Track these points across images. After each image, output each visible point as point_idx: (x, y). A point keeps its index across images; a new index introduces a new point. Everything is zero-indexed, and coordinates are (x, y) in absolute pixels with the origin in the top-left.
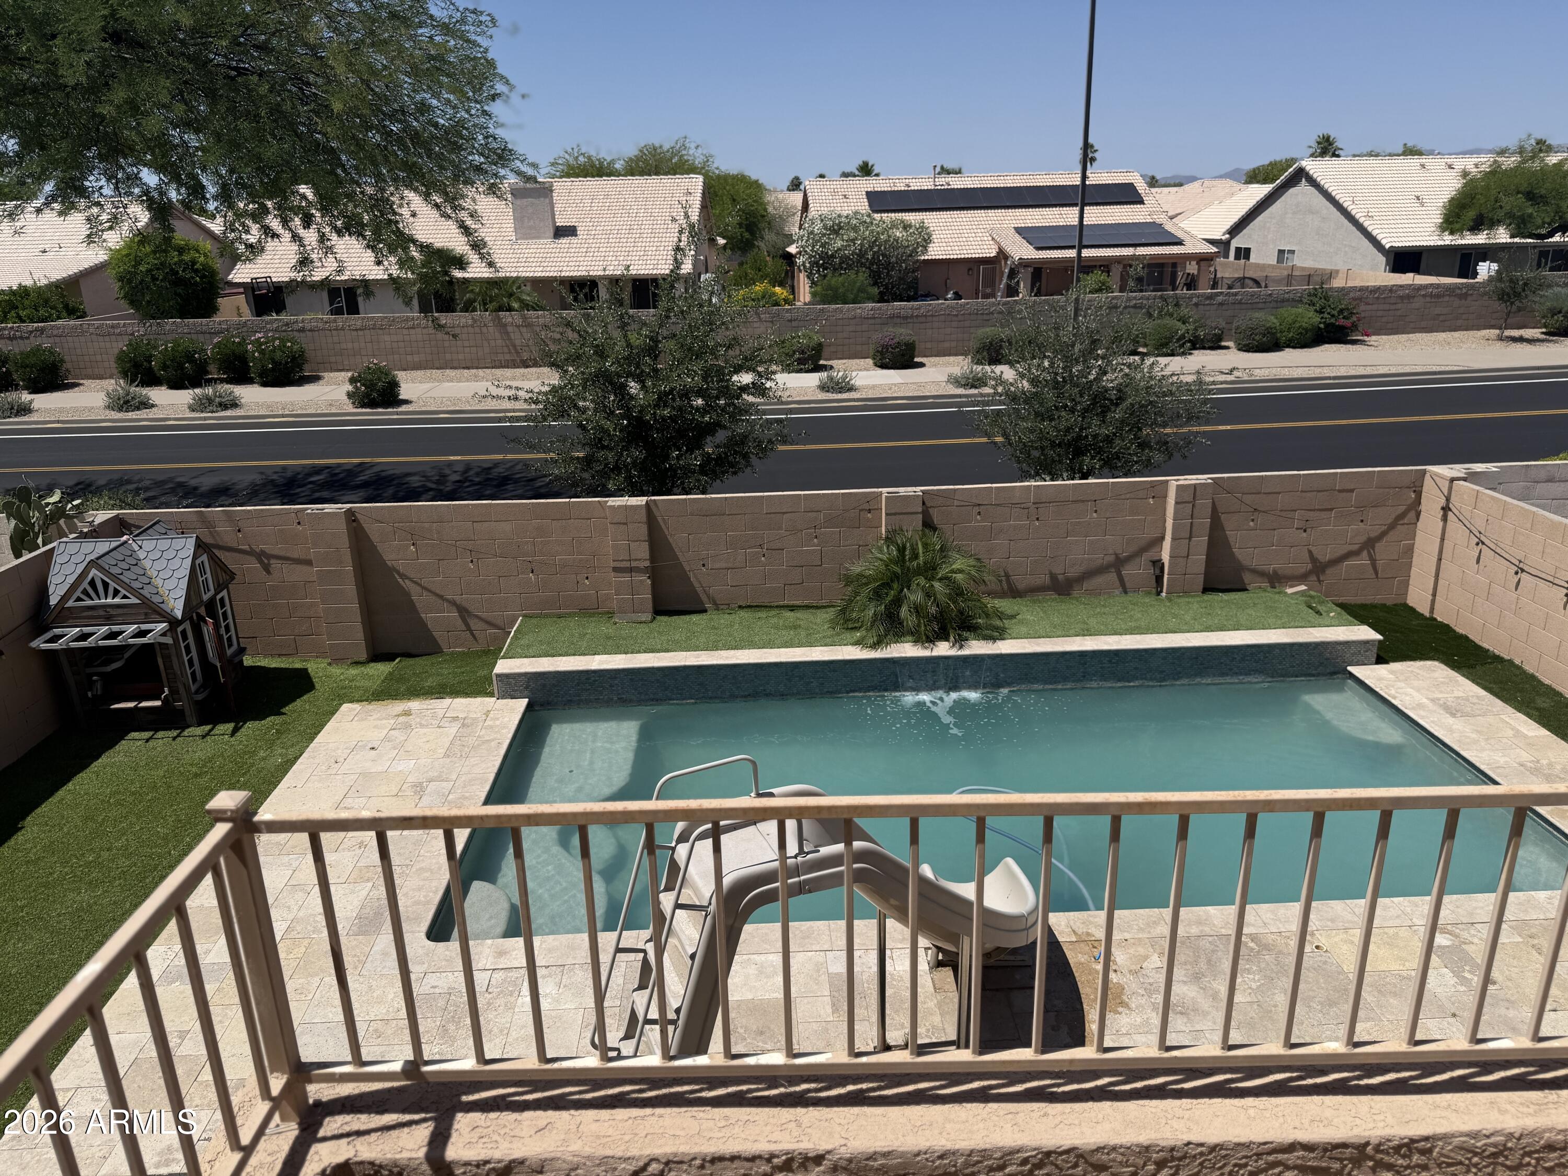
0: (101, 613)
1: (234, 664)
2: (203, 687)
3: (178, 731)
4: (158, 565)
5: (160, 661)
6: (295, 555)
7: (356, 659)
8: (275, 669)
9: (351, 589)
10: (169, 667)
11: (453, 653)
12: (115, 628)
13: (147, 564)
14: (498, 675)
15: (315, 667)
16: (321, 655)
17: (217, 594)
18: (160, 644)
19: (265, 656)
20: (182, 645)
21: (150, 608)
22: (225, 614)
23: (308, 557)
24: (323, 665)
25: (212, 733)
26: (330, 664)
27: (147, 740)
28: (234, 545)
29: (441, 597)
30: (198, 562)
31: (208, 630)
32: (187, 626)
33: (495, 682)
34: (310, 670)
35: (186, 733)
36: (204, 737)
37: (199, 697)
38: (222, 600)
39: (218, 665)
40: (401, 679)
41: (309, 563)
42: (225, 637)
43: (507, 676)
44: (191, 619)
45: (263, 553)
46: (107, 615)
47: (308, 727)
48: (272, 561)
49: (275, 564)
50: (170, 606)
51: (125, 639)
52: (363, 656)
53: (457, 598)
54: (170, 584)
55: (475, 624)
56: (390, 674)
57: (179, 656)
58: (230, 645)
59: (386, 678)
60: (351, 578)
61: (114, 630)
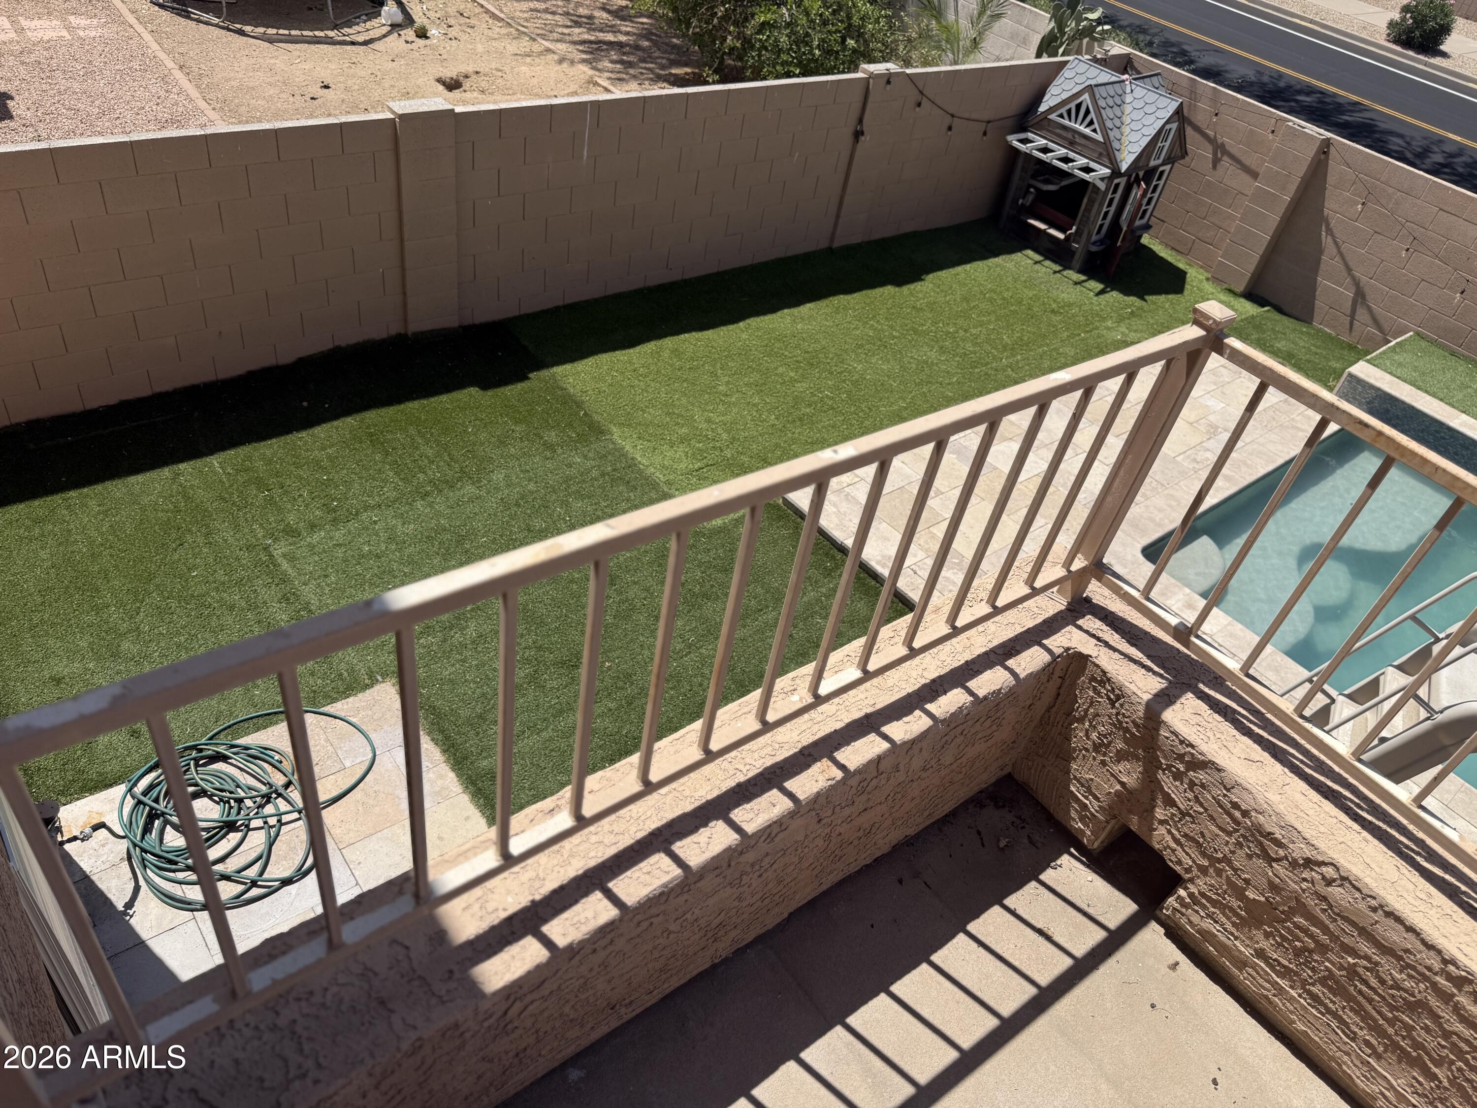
0: (1069, 136)
1: (1134, 235)
2: (1101, 242)
3: (1061, 268)
4: (1136, 115)
5: (1085, 200)
6: (1247, 162)
7: (1232, 287)
8: (1162, 258)
9: (1274, 219)
10: (1088, 210)
11: (1319, 330)
12: (1072, 155)
13: (1128, 109)
14: (1351, 375)
15: (1195, 275)
16: (1206, 267)
17: (1163, 164)
18: (1094, 185)
19: (1161, 243)
20: (1109, 196)
21: (1107, 150)
22: (1156, 186)
23: (1257, 170)
24: (1201, 277)
25: (1084, 284)
26: (1207, 279)
27: (1036, 263)
28: (1203, 127)
29: (1349, 270)
30: (1168, 127)
31: (1136, 193)
32: (1123, 181)
33: (1342, 379)
34: (1188, 275)
35: (1065, 273)
36: (1076, 283)
37: (1094, 249)
38: (1162, 173)
39: (1125, 228)
40: (1258, 327)
41: (1255, 175)
42: (1143, 208)
43: (1359, 381)
44: (1130, 176)
45: (1223, 146)
46: (1072, 140)
47: (1156, 323)
48: (1225, 158)
49: (1226, 162)
50: (1122, 157)
51: (1073, 168)
52: (1240, 288)
53: (1364, 279)
54: (1134, 137)
55: (1362, 314)
56: (1253, 317)
57: (1101, 205)
58: (1142, 217)
59: (1246, 319)
60: (1281, 209)
61: (1069, 156)
